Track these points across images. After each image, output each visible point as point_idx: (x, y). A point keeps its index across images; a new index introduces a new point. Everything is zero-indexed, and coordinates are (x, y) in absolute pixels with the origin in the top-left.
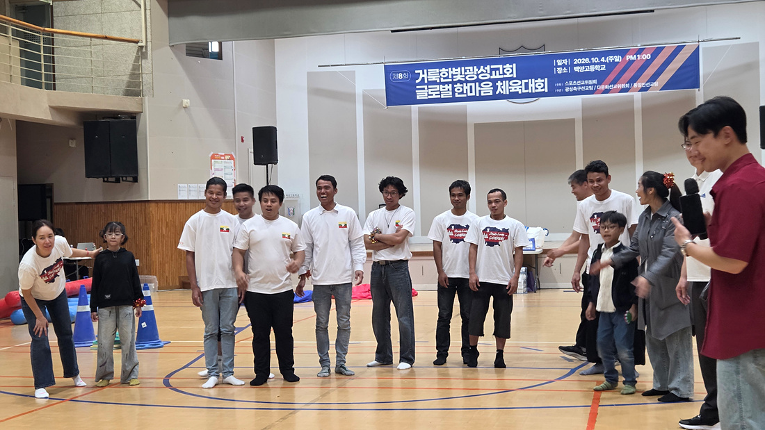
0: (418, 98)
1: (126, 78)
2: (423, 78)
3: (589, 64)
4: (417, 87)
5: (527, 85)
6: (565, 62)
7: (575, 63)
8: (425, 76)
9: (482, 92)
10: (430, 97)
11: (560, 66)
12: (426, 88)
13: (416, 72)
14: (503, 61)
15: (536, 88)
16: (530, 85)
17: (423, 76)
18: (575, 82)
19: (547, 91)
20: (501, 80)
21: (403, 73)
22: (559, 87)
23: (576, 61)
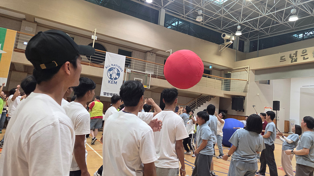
1: (244, 88)
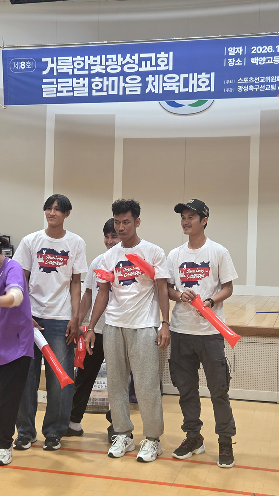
0: (44, 95)
2: (52, 69)
3: (272, 55)
4: (44, 81)
5: (186, 81)
6: (240, 50)
7: (253, 52)
8: (54, 65)
9: (127, 90)
10: (59, 94)
11: (232, 57)
12: (55, 83)
13: (44, 60)
14: (157, 48)
15: (199, 86)
16: (191, 82)
17: (52, 66)
18: (251, 79)
19: (212, 90)
20: (153, 74)
21: (26, 61)
22: (230, 86)
23: (255, 49)
